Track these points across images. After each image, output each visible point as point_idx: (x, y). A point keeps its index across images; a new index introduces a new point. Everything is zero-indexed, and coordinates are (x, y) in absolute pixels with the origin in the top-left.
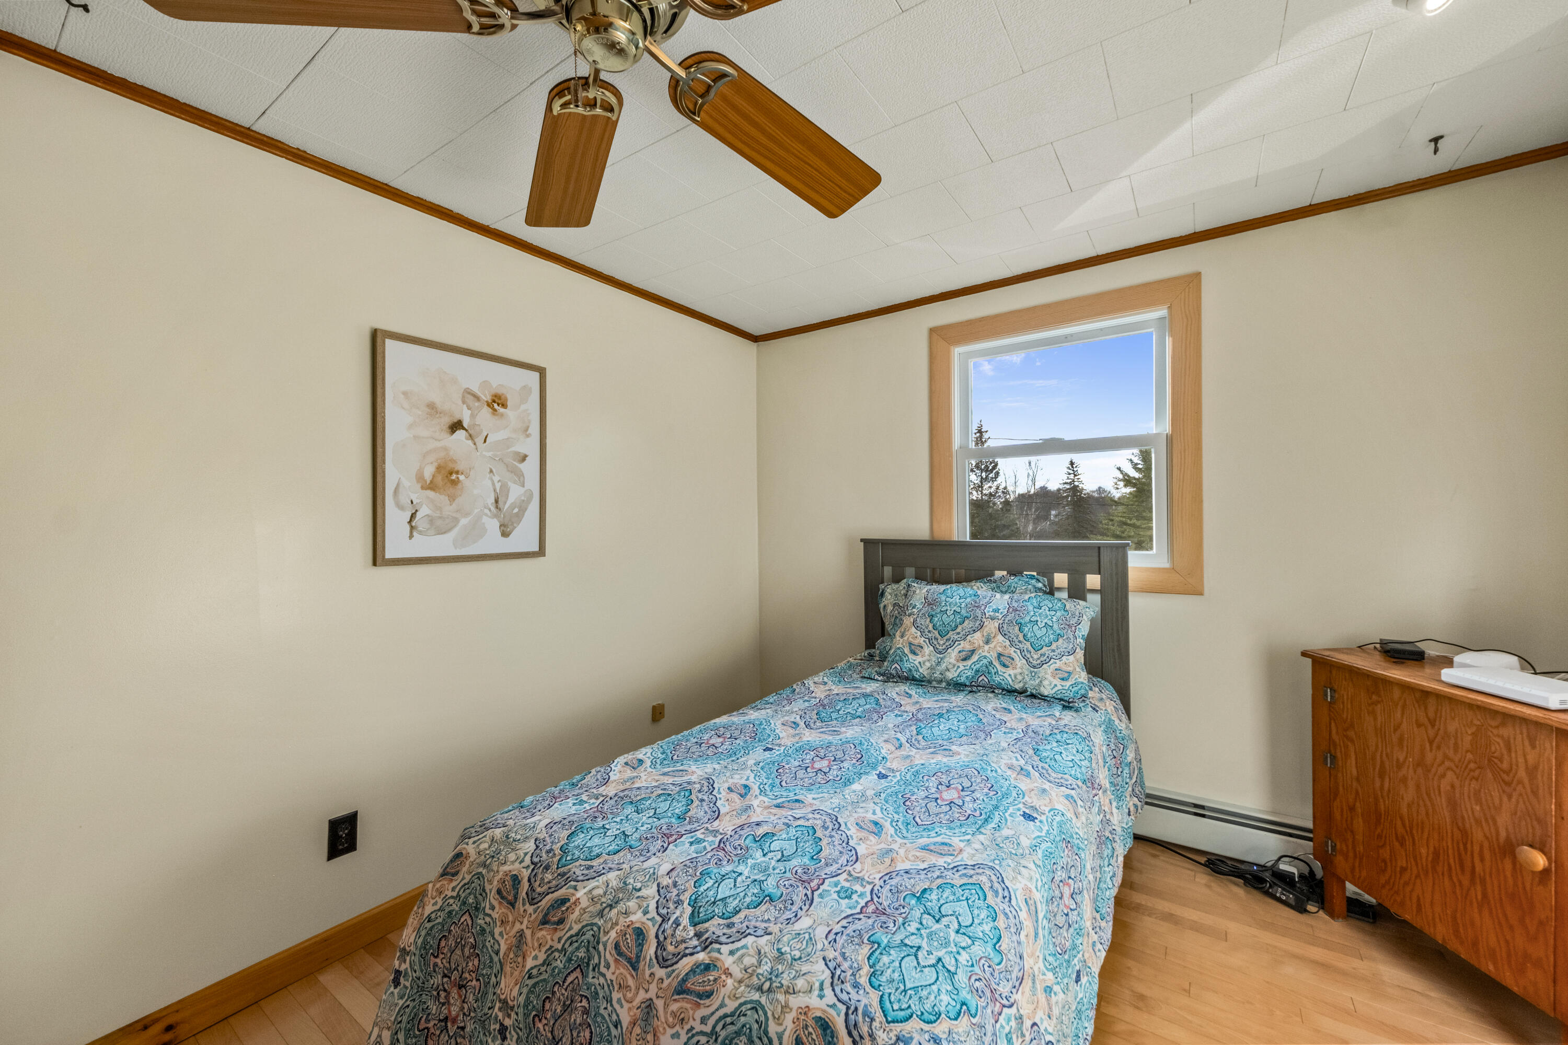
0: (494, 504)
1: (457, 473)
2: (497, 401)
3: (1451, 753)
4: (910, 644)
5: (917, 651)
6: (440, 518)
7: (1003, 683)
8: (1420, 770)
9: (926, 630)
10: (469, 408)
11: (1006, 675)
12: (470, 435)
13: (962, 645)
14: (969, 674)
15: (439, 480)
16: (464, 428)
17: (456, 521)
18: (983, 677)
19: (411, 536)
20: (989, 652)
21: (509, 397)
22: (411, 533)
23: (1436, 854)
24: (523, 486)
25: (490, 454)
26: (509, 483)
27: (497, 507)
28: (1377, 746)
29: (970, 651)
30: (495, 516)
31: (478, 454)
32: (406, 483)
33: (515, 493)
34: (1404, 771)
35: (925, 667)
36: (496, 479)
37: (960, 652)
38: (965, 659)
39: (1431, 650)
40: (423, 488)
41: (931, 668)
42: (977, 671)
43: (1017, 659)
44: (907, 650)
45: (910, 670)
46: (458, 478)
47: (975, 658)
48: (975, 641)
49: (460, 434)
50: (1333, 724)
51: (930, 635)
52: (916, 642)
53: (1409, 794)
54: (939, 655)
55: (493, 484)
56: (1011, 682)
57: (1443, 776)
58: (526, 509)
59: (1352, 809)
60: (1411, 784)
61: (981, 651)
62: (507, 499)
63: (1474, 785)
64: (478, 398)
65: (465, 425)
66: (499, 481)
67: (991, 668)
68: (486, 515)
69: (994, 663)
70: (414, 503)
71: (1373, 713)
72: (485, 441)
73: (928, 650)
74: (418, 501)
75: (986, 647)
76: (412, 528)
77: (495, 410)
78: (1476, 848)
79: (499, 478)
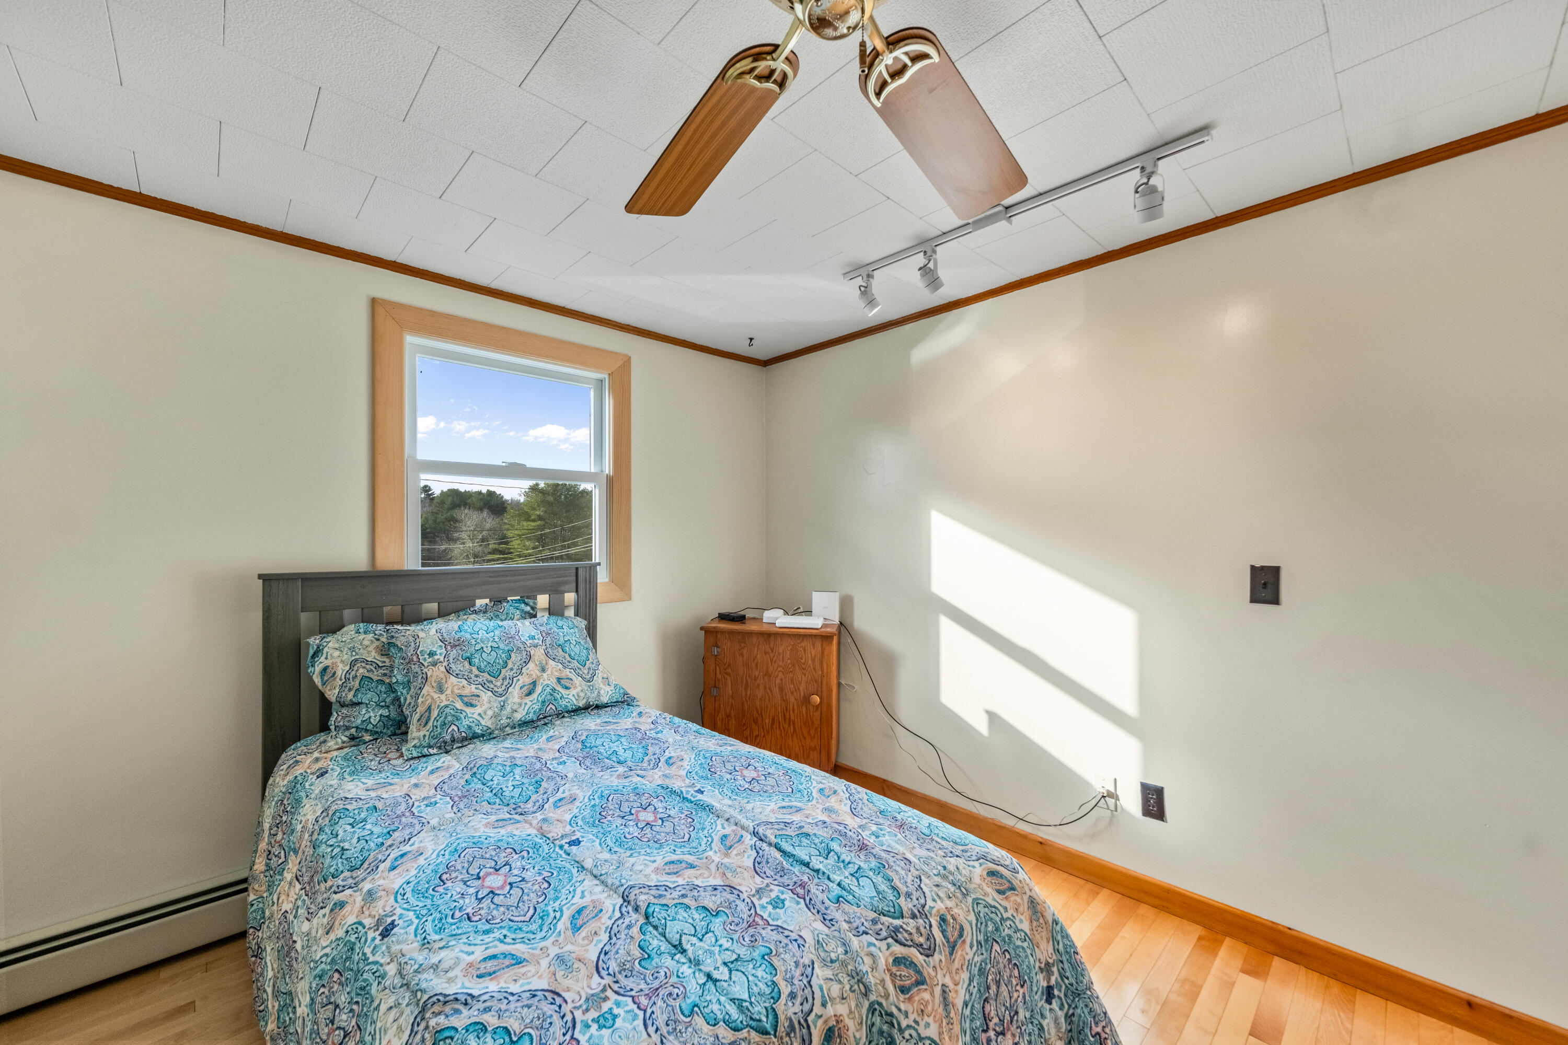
3: (781, 664)
4: (460, 696)
5: (474, 702)
7: (569, 705)
8: (766, 677)
9: (472, 676)
11: (570, 696)
13: (521, 681)
14: (537, 707)
18: (551, 706)
20: (548, 680)
23: (773, 719)
28: (744, 672)
29: (530, 684)
34: (758, 681)
35: (487, 718)
37: (521, 688)
38: (529, 694)
39: (749, 614)
41: (496, 716)
42: (544, 702)
43: (574, 678)
44: (459, 705)
45: (470, 727)
47: (539, 689)
48: (532, 672)
50: (718, 668)
51: (480, 680)
52: (466, 692)
53: (760, 693)
54: (500, 699)
56: (574, 700)
57: (777, 676)
59: (728, 716)
60: (761, 687)
61: (541, 681)
63: (791, 675)
67: (555, 694)
69: (557, 689)
71: (742, 655)
73: (486, 696)
75: (545, 675)
78: (791, 706)
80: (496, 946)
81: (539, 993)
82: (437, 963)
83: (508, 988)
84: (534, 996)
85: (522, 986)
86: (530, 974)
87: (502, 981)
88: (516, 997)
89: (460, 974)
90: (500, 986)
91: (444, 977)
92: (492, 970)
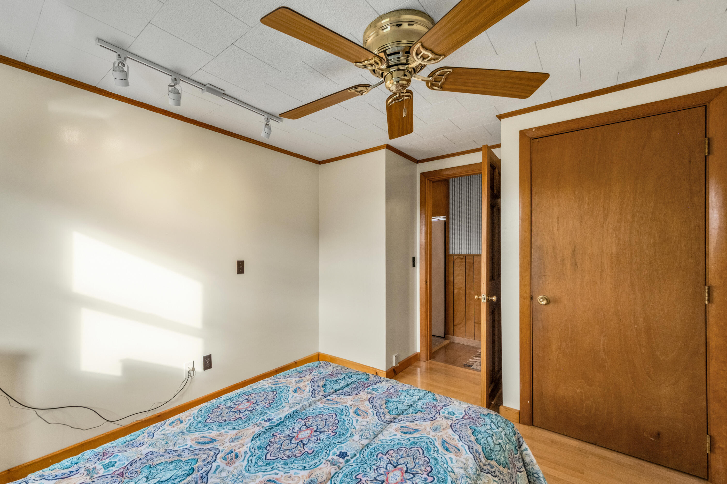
80: (442, 452)
81: (454, 430)
82: (462, 469)
83: (458, 439)
84: (456, 431)
85: (455, 436)
86: (448, 436)
87: (456, 443)
88: (460, 435)
89: (462, 457)
90: (459, 442)
91: (467, 463)
92: (454, 448)
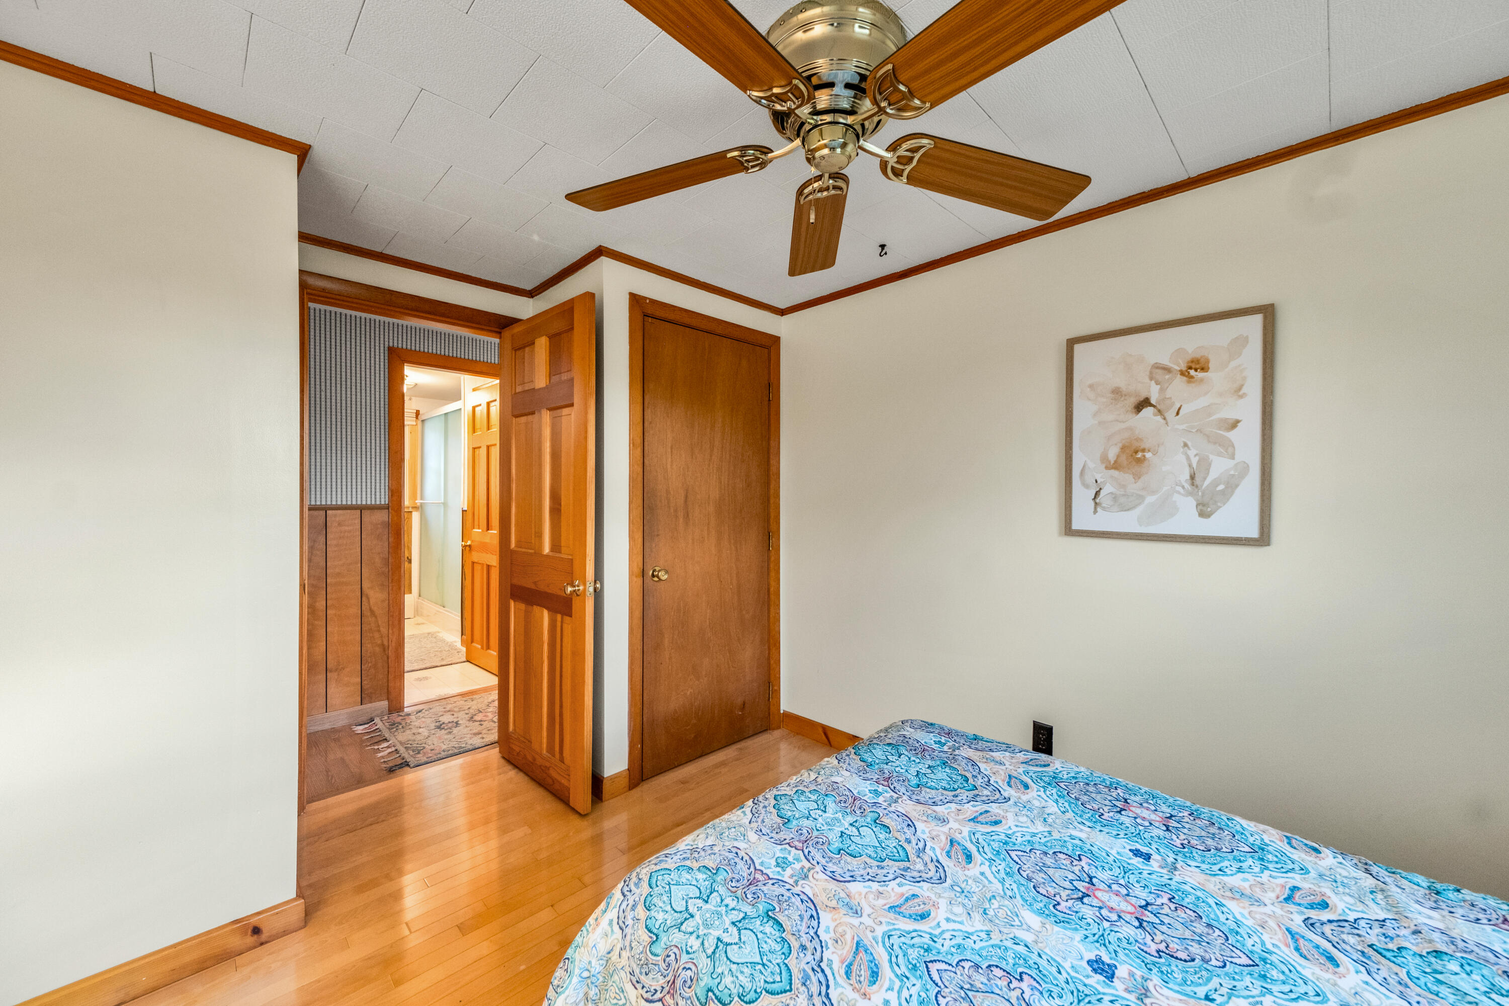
0: (1190, 482)
1: (1143, 450)
2: (1193, 366)
6: (1123, 495)
10: (1157, 383)
12: (1159, 411)
15: (1123, 458)
16: (1151, 405)
17: (1141, 498)
19: (1095, 512)
21: (1211, 357)
22: (1095, 509)
24: (1233, 457)
25: (1184, 427)
26: (1211, 457)
27: (1193, 484)
30: (1190, 494)
31: (1169, 428)
32: (1091, 465)
33: (1220, 466)
36: (1192, 453)
40: (1107, 468)
46: (1144, 456)
49: (1148, 411)
55: (1188, 458)
58: (1237, 486)
62: (1208, 474)
64: (1167, 370)
65: (1153, 401)
66: (1196, 455)
68: (1179, 493)
70: (1099, 482)
72: (1178, 414)
74: (1102, 480)
76: (1096, 503)
77: (1192, 377)
79: (1195, 452)
